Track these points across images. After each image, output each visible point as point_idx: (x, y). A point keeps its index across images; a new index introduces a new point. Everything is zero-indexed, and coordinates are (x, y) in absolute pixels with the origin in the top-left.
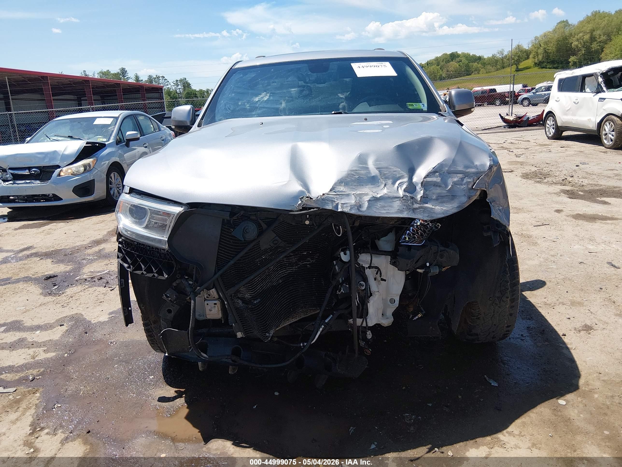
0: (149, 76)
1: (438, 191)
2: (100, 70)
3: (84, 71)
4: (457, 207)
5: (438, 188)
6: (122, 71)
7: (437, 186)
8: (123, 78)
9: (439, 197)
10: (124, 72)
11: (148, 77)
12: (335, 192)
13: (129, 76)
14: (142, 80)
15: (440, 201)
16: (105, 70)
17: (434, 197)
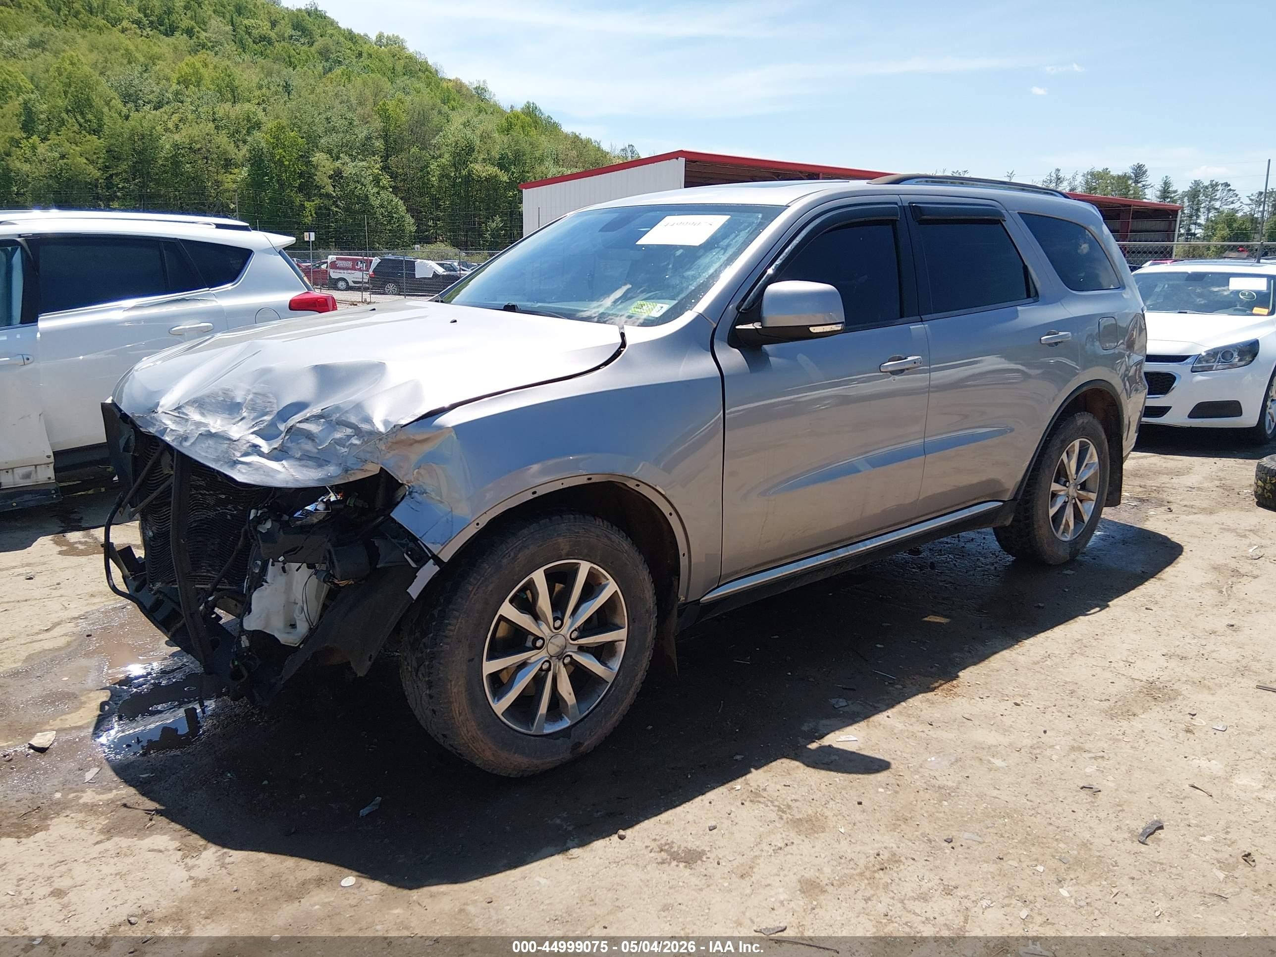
0: (1195, 181)
1: (309, 446)
2: (1087, 169)
3: (1058, 170)
4: (318, 480)
5: (310, 442)
6: (1136, 171)
7: (310, 439)
8: (1133, 185)
9: (305, 457)
10: (1139, 172)
11: (1191, 185)
12: (179, 413)
13: (1147, 183)
14: (1175, 192)
15: (303, 462)
16: (1099, 168)
17: (298, 455)
